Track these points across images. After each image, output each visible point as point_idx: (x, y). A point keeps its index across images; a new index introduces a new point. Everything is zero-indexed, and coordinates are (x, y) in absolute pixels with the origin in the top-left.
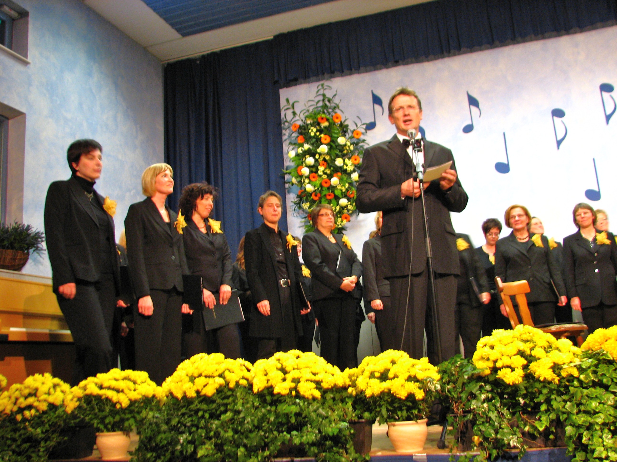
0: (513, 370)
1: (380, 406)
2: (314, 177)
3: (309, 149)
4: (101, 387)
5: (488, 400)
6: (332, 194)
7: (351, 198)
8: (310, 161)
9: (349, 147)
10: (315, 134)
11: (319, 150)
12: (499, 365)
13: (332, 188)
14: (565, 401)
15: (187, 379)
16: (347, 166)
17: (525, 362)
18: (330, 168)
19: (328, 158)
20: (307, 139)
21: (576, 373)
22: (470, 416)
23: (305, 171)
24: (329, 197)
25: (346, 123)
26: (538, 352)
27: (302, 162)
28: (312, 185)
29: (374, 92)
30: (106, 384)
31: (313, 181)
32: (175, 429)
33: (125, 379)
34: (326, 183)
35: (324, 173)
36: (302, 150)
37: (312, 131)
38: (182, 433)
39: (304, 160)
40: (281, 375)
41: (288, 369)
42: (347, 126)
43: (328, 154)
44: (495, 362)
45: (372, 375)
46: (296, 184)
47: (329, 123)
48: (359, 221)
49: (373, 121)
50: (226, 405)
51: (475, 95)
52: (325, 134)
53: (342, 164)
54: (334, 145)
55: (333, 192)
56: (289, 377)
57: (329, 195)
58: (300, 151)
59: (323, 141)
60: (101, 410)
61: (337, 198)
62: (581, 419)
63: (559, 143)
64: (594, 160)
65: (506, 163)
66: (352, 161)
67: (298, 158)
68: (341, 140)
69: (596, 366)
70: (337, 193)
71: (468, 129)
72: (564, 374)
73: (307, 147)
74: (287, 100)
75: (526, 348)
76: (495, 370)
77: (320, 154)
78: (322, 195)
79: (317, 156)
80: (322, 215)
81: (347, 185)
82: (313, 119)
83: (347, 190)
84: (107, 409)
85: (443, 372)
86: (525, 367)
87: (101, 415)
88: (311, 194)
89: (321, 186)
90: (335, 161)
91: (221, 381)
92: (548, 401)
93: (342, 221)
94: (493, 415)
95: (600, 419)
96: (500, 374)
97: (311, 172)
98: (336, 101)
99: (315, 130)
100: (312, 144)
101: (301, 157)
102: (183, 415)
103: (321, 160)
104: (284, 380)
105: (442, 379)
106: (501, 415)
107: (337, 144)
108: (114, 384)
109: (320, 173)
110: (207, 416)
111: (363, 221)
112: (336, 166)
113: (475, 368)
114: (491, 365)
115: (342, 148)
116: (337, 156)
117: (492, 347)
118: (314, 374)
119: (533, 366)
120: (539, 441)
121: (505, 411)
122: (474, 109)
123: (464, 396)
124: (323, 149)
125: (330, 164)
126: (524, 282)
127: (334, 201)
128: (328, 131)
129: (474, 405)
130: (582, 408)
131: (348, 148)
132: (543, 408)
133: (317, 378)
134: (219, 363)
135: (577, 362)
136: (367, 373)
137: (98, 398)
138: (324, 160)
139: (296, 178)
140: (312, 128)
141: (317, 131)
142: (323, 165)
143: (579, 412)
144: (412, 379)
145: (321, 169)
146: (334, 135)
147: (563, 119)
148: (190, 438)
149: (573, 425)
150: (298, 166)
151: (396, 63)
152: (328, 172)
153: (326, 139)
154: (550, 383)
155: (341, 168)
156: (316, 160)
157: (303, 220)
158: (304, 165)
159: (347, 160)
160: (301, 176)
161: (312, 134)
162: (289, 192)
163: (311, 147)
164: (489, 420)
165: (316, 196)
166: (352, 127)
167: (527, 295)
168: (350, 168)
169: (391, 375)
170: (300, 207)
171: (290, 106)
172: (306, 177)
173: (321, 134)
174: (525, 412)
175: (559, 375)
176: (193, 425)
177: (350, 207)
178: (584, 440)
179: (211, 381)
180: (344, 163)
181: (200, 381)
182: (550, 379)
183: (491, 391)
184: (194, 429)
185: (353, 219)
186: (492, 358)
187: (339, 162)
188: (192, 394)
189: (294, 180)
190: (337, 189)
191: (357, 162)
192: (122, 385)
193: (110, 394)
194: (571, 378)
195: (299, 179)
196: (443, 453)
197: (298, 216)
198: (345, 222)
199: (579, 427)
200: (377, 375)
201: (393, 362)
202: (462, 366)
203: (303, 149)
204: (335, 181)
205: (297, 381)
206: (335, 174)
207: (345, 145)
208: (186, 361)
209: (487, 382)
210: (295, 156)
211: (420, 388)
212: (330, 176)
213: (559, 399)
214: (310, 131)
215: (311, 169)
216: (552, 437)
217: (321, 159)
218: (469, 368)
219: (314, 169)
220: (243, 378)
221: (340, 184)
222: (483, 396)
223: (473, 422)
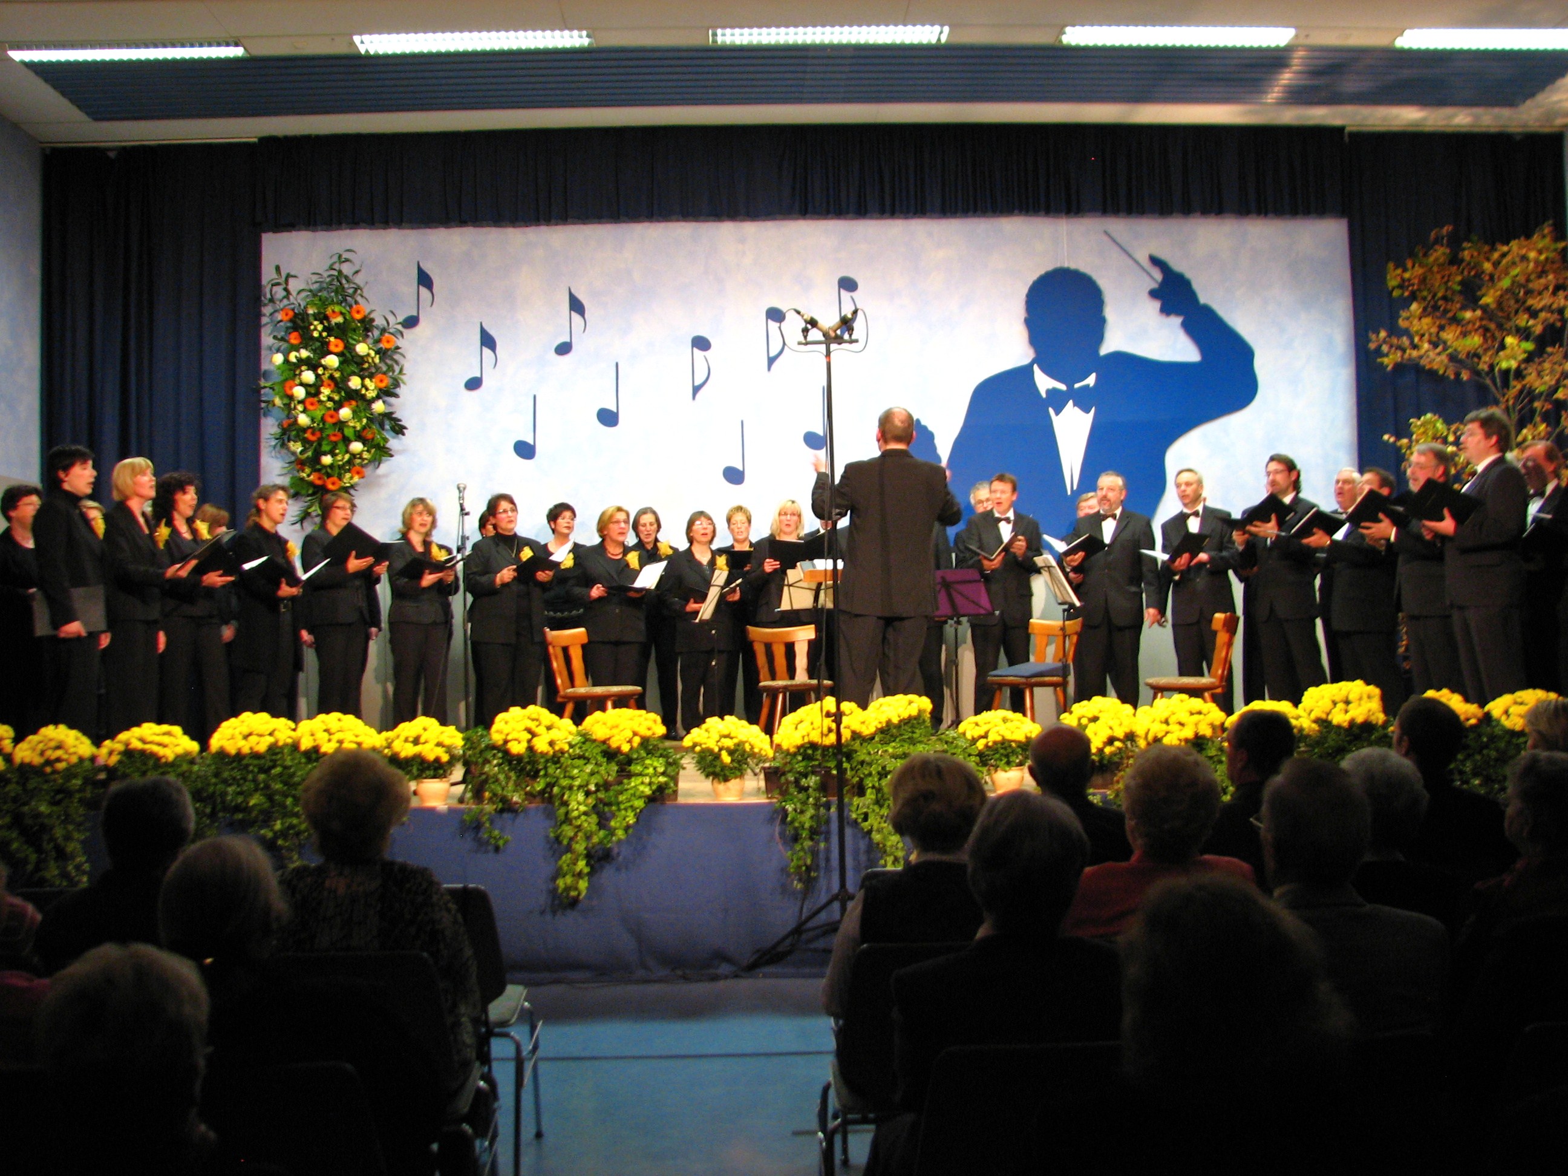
0: (519, 742)
1: (412, 766)
2: (312, 404)
3: (308, 358)
4: (143, 741)
5: (499, 765)
6: (339, 434)
7: (368, 440)
8: (308, 376)
9: (373, 358)
10: (320, 334)
11: (323, 362)
12: (509, 738)
13: (341, 425)
14: (557, 769)
15: (240, 737)
16: (367, 389)
17: (530, 736)
18: (339, 393)
19: (337, 375)
20: (306, 340)
21: (566, 747)
22: (484, 777)
23: (299, 392)
24: (334, 439)
25: (372, 316)
26: (541, 730)
27: (295, 375)
28: (308, 416)
29: (421, 265)
30: (150, 739)
31: (310, 410)
32: (225, 782)
33: (164, 734)
34: (332, 417)
35: (330, 399)
36: (296, 357)
37: (316, 329)
38: (230, 785)
39: (297, 372)
40: (326, 735)
41: (333, 731)
42: (373, 320)
43: (337, 370)
44: (507, 735)
45: (406, 740)
46: (279, 407)
47: (345, 318)
48: (379, 476)
49: (415, 314)
50: (275, 761)
51: (581, 296)
52: (336, 338)
53: (359, 387)
54: (348, 355)
55: (341, 430)
56: (335, 738)
57: (335, 435)
58: (293, 357)
59: (332, 348)
60: (145, 764)
61: (347, 441)
62: (565, 782)
63: (696, 390)
64: (742, 422)
65: (615, 410)
66: (376, 383)
67: (287, 367)
68: (362, 349)
69: (584, 743)
70: (348, 432)
71: (564, 349)
72: (557, 748)
73: (304, 354)
74: (278, 269)
75: (532, 725)
76: (506, 742)
77: (325, 368)
78: (324, 435)
79: (320, 371)
80: (338, 508)
81: (365, 421)
82: (317, 309)
83: (364, 428)
84: (151, 763)
85: (467, 739)
86: (529, 741)
87: (144, 768)
88: (304, 430)
89: (323, 420)
90: (349, 380)
91: (271, 740)
92: (546, 768)
93: (352, 478)
94: (501, 777)
95: (577, 783)
96: (510, 745)
97: (308, 394)
98: (359, 280)
99: (320, 327)
100: (314, 351)
101: (293, 369)
102: (233, 769)
103: (325, 377)
104: (330, 740)
105: (465, 745)
106: (508, 778)
107: (353, 354)
108: (158, 739)
109: (323, 398)
110: (256, 770)
111: (386, 476)
112: (349, 388)
113: (491, 740)
114: (504, 737)
115: (360, 360)
116: (354, 374)
117: (506, 723)
118: (357, 736)
119: (535, 741)
120: (538, 799)
121: (512, 774)
122: (576, 316)
123: (480, 760)
124: (332, 361)
125: (339, 384)
126: (583, 630)
127: (341, 445)
128: (342, 331)
129: (487, 768)
130: (567, 774)
131: (370, 361)
132: (542, 773)
133: (359, 740)
134: (267, 723)
135: (570, 738)
136: (402, 738)
137: (143, 752)
138: (331, 377)
139: (281, 398)
140: (316, 323)
141: (325, 329)
142: (329, 385)
143: (565, 777)
144: (439, 744)
145: (326, 391)
146: (351, 341)
147: (707, 353)
148: (239, 789)
149: (559, 786)
150: (286, 380)
151: (463, 222)
152: (337, 398)
153: (337, 346)
154: (547, 754)
155: (357, 392)
156: (318, 376)
157: (287, 465)
158: (297, 381)
159: (367, 381)
160: (291, 397)
161: (316, 334)
162: (265, 415)
163: (312, 356)
164: (497, 780)
165: (313, 434)
166: (379, 322)
167: (584, 647)
168: (371, 394)
169: (422, 740)
170: (283, 445)
171: (282, 280)
172: (300, 402)
173: (329, 335)
174: (528, 775)
175: (553, 748)
176: (241, 779)
177: (366, 455)
178: (566, 797)
179: (262, 739)
180: (363, 385)
181: (253, 739)
182: (545, 751)
183: (502, 758)
184: (241, 782)
185: (368, 471)
186: (506, 732)
187: (355, 383)
188: (246, 750)
189: (278, 401)
190: (348, 426)
191: (383, 385)
192: (166, 739)
193: (155, 748)
194: (562, 752)
195: (286, 401)
196: (463, 806)
197: (279, 456)
198: (356, 479)
199: (563, 788)
200: (411, 739)
201: (425, 729)
202: (482, 736)
203: (297, 354)
204: (345, 413)
205: (341, 742)
206: (346, 403)
207: (368, 355)
208: (233, 720)
209: (499, 750)
210: (284, 363)
211: (447, 752)
212: (339, 405)
213: (553, 766)
214: (312, 327)
215: (309, 389)
216: (546, 795)
217: (327, 375)
218: (486, 739)
219: (313, 391)
220: (290, 737)
221: (353, 418)
222: (495, 762)
223: (486, 781)
